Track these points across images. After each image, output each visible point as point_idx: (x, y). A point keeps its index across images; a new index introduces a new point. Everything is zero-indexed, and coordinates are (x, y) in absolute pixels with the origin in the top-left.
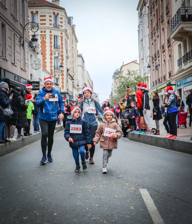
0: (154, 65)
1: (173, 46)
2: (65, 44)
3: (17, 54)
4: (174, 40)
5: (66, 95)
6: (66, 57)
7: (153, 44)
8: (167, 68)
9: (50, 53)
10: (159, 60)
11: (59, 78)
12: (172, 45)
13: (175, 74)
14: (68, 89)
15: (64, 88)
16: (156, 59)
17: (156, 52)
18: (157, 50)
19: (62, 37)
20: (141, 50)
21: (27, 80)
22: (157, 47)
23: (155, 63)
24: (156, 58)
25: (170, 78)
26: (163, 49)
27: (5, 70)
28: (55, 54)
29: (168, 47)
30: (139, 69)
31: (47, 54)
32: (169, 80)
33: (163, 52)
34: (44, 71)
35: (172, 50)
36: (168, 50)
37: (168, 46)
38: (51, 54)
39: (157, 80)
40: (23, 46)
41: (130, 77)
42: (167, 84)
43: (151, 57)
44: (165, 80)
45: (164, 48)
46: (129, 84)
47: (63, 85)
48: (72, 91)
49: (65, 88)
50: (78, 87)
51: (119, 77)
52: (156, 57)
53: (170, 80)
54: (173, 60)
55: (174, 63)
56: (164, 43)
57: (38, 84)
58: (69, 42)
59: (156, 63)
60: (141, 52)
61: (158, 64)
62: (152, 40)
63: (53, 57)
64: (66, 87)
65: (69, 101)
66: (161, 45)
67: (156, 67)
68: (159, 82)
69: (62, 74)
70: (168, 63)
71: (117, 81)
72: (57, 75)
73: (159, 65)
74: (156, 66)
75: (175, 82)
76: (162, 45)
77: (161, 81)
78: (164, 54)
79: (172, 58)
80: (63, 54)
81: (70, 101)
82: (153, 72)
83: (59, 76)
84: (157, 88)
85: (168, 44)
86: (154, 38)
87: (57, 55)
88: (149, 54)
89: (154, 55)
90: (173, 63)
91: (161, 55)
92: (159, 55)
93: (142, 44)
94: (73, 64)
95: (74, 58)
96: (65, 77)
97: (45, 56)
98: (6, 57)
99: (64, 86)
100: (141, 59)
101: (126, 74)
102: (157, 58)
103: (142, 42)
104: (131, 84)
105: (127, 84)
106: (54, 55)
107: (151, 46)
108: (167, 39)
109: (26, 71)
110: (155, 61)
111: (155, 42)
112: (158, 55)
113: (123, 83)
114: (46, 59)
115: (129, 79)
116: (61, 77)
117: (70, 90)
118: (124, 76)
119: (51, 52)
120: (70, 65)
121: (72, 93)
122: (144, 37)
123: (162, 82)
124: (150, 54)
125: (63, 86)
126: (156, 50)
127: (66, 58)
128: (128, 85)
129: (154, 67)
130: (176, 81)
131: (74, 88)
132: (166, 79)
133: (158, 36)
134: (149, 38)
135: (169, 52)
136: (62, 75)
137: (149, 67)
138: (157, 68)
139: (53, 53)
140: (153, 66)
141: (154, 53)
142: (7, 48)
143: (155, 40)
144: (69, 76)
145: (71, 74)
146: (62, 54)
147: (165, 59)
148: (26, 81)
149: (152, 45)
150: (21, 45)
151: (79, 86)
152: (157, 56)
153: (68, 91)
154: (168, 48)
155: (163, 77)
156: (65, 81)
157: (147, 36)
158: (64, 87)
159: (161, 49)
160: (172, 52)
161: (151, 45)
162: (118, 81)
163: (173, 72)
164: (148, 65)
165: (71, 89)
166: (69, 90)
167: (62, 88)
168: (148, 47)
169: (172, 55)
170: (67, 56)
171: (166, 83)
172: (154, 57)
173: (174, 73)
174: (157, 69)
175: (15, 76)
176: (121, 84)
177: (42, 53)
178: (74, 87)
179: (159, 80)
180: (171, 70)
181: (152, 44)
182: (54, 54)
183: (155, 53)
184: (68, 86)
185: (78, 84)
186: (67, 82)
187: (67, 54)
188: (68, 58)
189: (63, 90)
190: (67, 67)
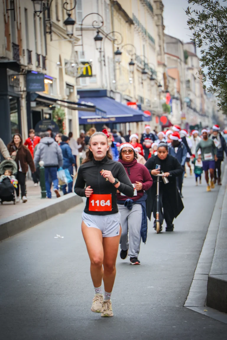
5: (6, 72)
14: (16, 47)
65: (24, 103)
131: (48, 36)
153: (17, 55)
166: (24, 47)
184: (19, 31)
185: (69, 15)
186: (11, 10)
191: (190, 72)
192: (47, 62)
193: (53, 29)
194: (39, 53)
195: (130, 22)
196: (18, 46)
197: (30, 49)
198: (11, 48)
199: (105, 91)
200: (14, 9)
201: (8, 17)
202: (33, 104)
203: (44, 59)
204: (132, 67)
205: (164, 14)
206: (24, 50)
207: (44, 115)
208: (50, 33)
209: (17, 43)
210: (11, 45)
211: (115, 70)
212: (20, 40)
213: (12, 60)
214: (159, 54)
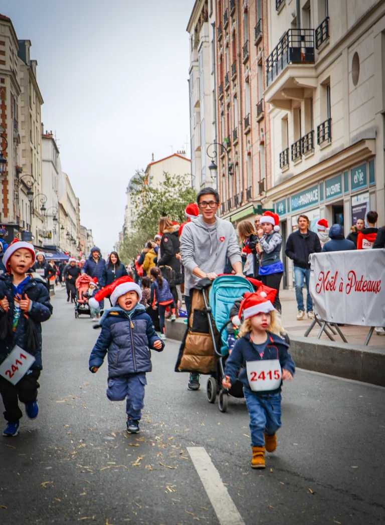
0: (224, 163)
1: (269, 120)
2: (12, 107)
4: (271, 107)
5: (13, 230)
6: (14, 138)
7: (222, 114)
8: (254, 172)
10: (236, 153)
12: (267, 118)
13: (273, 186)
14: (18, 218)
15: (8, 214)
16: (230, 150)
17: (230, 134)
18: (233, 129)
19: (5, 88)
20: (194, 128)
22: (233, 121)
23: (226, 158)
24: (229, 148)
25: (261, 195)
26: (246, 127)
29: (259, 122)
30: (190, 173)
32: (259, 199)
33: (246, 134)
35: (267, 129)
36: (257, 128)
37: (258, 119)
39: (232, 200)
41: (169, 192)
42: (254, 208)
43: (218, 145)
44: (250, 200)
45: (250, 123)
46: (167, 207)
47: (5, 206)
48: (29, 222)
49: (11, 213)
50: (43, 211)
51: (143, 190)
52: (229, 144)
53: (262, 199)
54: (268, 154)
55: (271, 161)
56: (248, 111)
58: (20, 103)
59: (229, 159)
60: (196, 133)
61: (234, 161)
62: (222, 104)
64: (14, 211)
66: (241, 118)
67: (230, 169)
68: (235, 203)
69: (3, 179)
70: (258, 161)
71: (139, 198)
73: (237, 164)
74: (230, 166)
75: (274, 205)
76: (244, 117)
77: (240, 201)
78: (249, 137)
79: (268, 147)
80: (7, 132)
82: (223, 179)
84: (231, 219)
85: (258, 114)
86: (226, 100)
88: (214, 138)
89: (225, 139)
90: (268, 160)
91: (242, 140)
92: (236, 141)
93: (199, 113)
94: (32, 156)
95: (33, 142)
96: (11, 187)
99: (8, 209)
100: (196, 148)
101: (161, 184)
102: (233, 147)
103: (197, 109)
104: (172, 208)
105: (162, 206)
107: (219, 119)
108: (257, 103)
110: (226, 154)
111: (228, 109)
112: (234, 140)
113: (151, 205)
115: (167, 195)
117: (25, 220)
118: (154, 188)
120: (24, 159)
121: (29, 226)
122: (202, 97)
123: (243, 204)
124: (216, 137)
125: (6, 210)
126: (230, 127)
127: (14, 141)
128: (164, 208)
129: (224, 168)
130: (274, 202)
131: (32, 215)
132: (252, 197)
133: (235, 97)
134: (215, 100)
135: (261, 133)
136: (5, 182)
137: (214, 167)
138: (232, 171)
140: (223, 166)
141: (226, 137)
143: (229, 106)
144: (21, 186)
145: (26, 182)
146: (3, 130)
147: (251, 151)
149: (220, 115)
151: (45, 209)
152: (233, 143)
153: (18, 222)
154: (257, 124)
155: (245, 192)
156: (10, 197)
157: (210, 95)
158: (8, 212)
159: (242, 127)
160: (267, 134)
161: (219, 117)
162: (141, 199)
163: (269, 180)
164: (210, 164)
165: (25, 216)
166: (21, 219)
167: (3, 214)
168: (212, 120)
169: (268, 142)
170: (17, 137)
171: (252, 207)
172: (225, 144)
173: (271, 185)
174: (231, 174)
176: (147, 206)
178: (32, 212)
179: (236, 199)
180: (265, 177)
181: (220, 113)
183: (229, 136)
184: (19, 210)
185: (43, 206)
186: (16, 199)
187: (16, 132)
188: (19, 141)
189: (6, 218)
190: (16, 163)
191: (89, 244)
192: (31, 228)
193: (35, 212)
195: (66, 215)
198: (16, 219)
199: (56, 246)
200: (18, 199)
203: (30, 226)
204: (68, 236)
205: (80, 214)
206: (21, 221)
208: (33, 214)
209: (18, 216)
210: (16, 217)
211: (59, 237)
212: (20, 215)
213: (16, 224)
214: (77, 233)
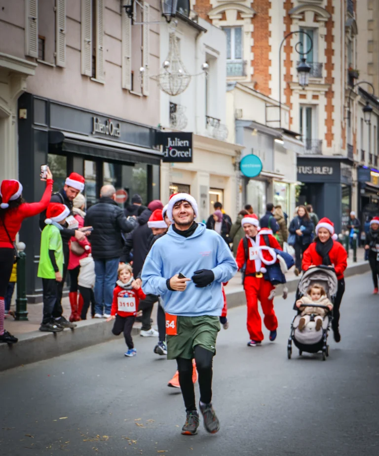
3: (103, 43)
5: (340, 165)
6: (346, 27)
9: (284, 13)
11: (315, 105)
15: (333, 142)
21: (151, 129)
27: (48, 103)
28: (303, 19)
31: (273, 19)
34: (236, 87)
38: (288, 19)
40: (130, 14)
47: (329, 129)
49: (337, 141)
57: (186, 143)
63: (294, 28)
64: (343, 137)
65: (355, 190)
69: (327, 90)
72: (309, 95)
80: (334, 19)
81: (359, 188)
83: (315, 97)
87: (309, 22)
97: (267, 27)
98: (55, 58)
99: (333, 135)
106: (300, 20)
109: (145, 96)
114: (270, 36)
116: (322, 101)
119: (290, 12)
121: (374, 158)
125: (330, 136)
127: (346, 32)
136: (329, 94)
139: (296, 16)
142: (59, 28)
145: (367, 90)
146: (329, 16)
148: (147, 131)
150: (124, 9)
153: (351, 153)
156: (337, 115)
158: (333, 139)
165: (365, 144)
166: (358, 148)
167: (325, 143)
170: (351, 24)
175: (93, 119)
177: (255, 15)
182: (300, 17)
184: (355, 135)
187: (350, 17)
188: (355, 31)
189: (329, 149)
190: (350, 64)
192: (378, 160)
194: (372, 152)
196: (352, 146)
197: (364, 149)
198: (346, 148)
200: (350, 118)
201: (345, 124)
202: (363, 191)
203: (377, 157)
206: (357, 151)
207: (373, 200)
209: (352, 144)
210: (346, 146)
212: (355, 142)
213: (346, 157)
